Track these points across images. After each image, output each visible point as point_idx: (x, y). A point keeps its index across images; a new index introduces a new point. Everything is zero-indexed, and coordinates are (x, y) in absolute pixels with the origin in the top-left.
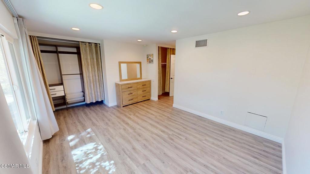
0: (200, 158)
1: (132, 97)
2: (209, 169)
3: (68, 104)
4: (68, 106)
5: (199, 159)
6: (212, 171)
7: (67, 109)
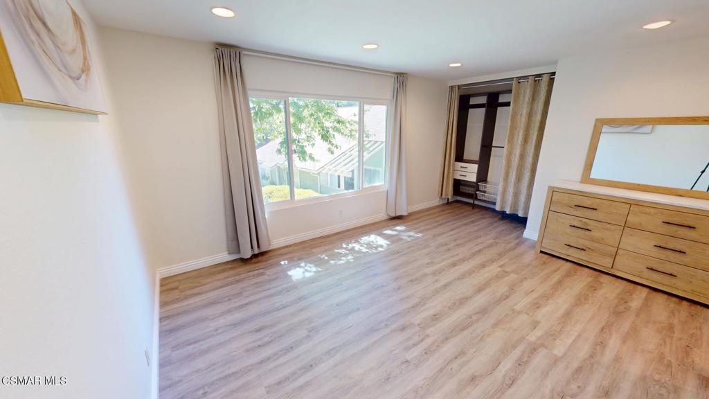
0: (335, 366)
1: (587, 243)
2: (300, 369)
3: (476, 198)
4: (476, 202)
5: (332, 362)
6: (294, 373)
7: (474, 206)
